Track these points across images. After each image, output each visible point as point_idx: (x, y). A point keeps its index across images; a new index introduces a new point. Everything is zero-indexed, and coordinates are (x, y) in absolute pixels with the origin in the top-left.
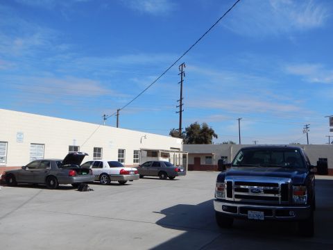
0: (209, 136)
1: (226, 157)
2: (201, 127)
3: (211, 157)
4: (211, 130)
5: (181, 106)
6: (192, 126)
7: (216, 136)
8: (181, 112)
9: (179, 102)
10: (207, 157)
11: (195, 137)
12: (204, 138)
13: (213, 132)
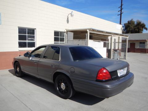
0: (141, 28)
2: (136, 23)
5: (121, 10)
6: (128, 22)
7: (146, 29)
8: (121, 14)
9: (120, 8)
10: (141, 43)
11: (131, 29)
12: (137, 30)
13: (145, 26)
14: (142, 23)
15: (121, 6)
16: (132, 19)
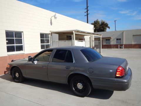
0: (105, 27)
1: (120, 39)
2: (100, 23)
3: (109, 40)
4: (107, 24)
5: (87, 11)
6: (95, 22)
7: (109, 28)
8: (87, 15)
9: (86, 9)
12: (102, 29)
13: (108, 25)
14: (105, 23)
15: (87, 8)
16: (97, 20)
